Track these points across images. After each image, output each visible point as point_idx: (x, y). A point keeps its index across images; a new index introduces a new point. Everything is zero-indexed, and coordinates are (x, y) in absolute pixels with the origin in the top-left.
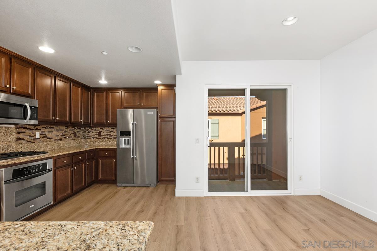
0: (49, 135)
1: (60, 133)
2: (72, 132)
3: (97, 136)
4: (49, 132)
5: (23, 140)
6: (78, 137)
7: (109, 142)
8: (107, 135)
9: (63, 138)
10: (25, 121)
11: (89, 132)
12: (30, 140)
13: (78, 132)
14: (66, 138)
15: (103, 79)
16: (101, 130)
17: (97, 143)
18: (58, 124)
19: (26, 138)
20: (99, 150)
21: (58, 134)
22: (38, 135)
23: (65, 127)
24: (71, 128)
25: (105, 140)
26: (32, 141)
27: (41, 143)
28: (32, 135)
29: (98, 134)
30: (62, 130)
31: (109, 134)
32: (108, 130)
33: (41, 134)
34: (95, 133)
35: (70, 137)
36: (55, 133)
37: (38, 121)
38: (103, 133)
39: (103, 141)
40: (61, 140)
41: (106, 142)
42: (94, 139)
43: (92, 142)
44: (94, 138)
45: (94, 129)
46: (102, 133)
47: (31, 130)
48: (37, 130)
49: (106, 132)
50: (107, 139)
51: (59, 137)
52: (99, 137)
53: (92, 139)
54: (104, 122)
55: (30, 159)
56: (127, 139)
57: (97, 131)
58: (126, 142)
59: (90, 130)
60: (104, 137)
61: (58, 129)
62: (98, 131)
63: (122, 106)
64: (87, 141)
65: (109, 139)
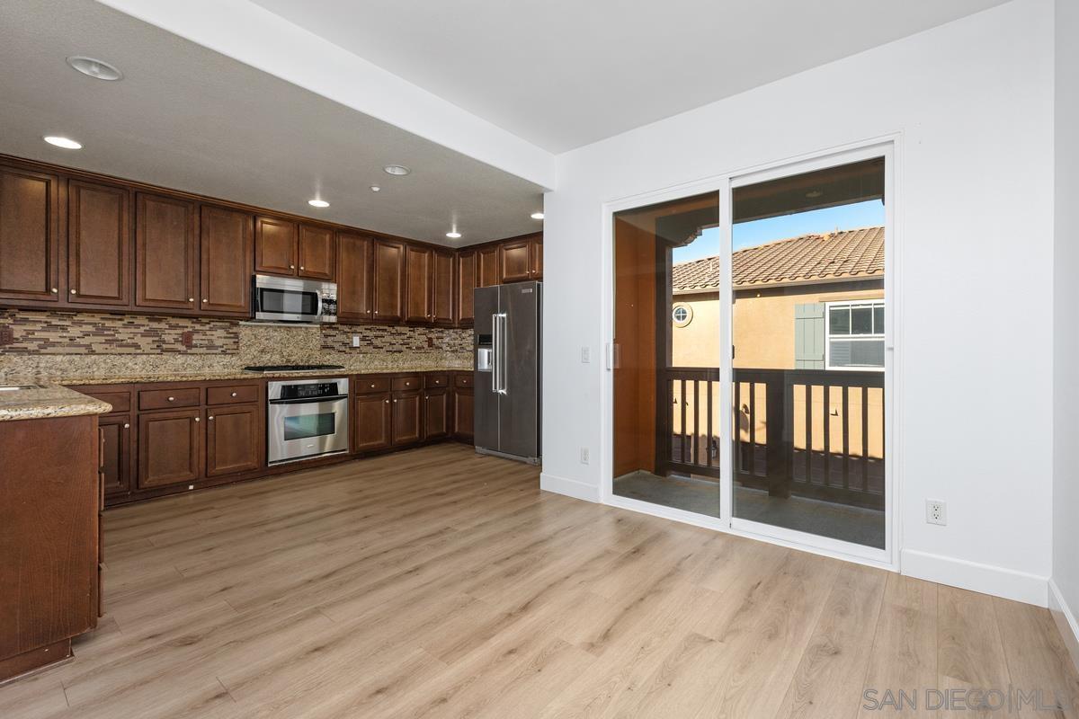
0: (377, 342)
1: (399, 339)
2: (425, 338)
4: (376, 337)
5: (333, 348)
6: (438, 348)
9: (404, 348)
10: (316, 317)
12: (343, 348)
13: (438, 338)
14: (410, 348)
15: (454, 229)
18: (394, 322)
19: (337, 346)
21: (394, 341)
22: (356, 341)
23: (408, 329)
24: (421, 330)
26: (348, 350)
27: (361, 355)
28: (348, 341)
30: (400, 334)
33: (362, 340)
35: (418, 348)
36: (388, 338)
37: (338, 317)
40: (400, 352)
47: (345, 333)
48: (355, 332)
51: (397, 347)
55: (308, 374)
61: (394, 331)
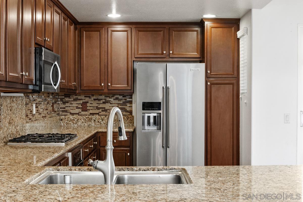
0: (40, 108)
1: (45, 106)
2: (51, 103)
3: (80, 110)
6: (55, 112)
7: (102, 123)
8: (98, 108)
10: (56, 87)
11: (64, 103)
12: (30, 116)
13: (55, 103)
14: (48, 113)
16: (87, 99)
17: (79, 123)
20: (100, 135)
24: (51, 96)
25: (94, 117)
26: (32, 118)
28: (32, 108)
29: (81, 106)
30: (46, 100)
31: (101, 106)
32: (99, 100)
33: (36, 107)
34: (75, 104)
36: (42, 105)
38: (91, 105)
39: (90, 120)
41: (96, 121)
42: (75, 116)
43: (71, 122)
44: (73, 114)
45: (75, 97)
46: (88, 105)
47: (31, 100)
49: (95, 104)
50: (97, 116)
51: (45, 113)
52: (83, 113)
53: (71, 117)
54: (101, 84)
56: (152, 115)
57: (78, 102)
58: (152, 121)
59: (67, 99)
60: (91, 112)
61: (44, 98)
62: (81, 102)
63: (133, 56)
64: (62, 120)
65: (102, 117)
